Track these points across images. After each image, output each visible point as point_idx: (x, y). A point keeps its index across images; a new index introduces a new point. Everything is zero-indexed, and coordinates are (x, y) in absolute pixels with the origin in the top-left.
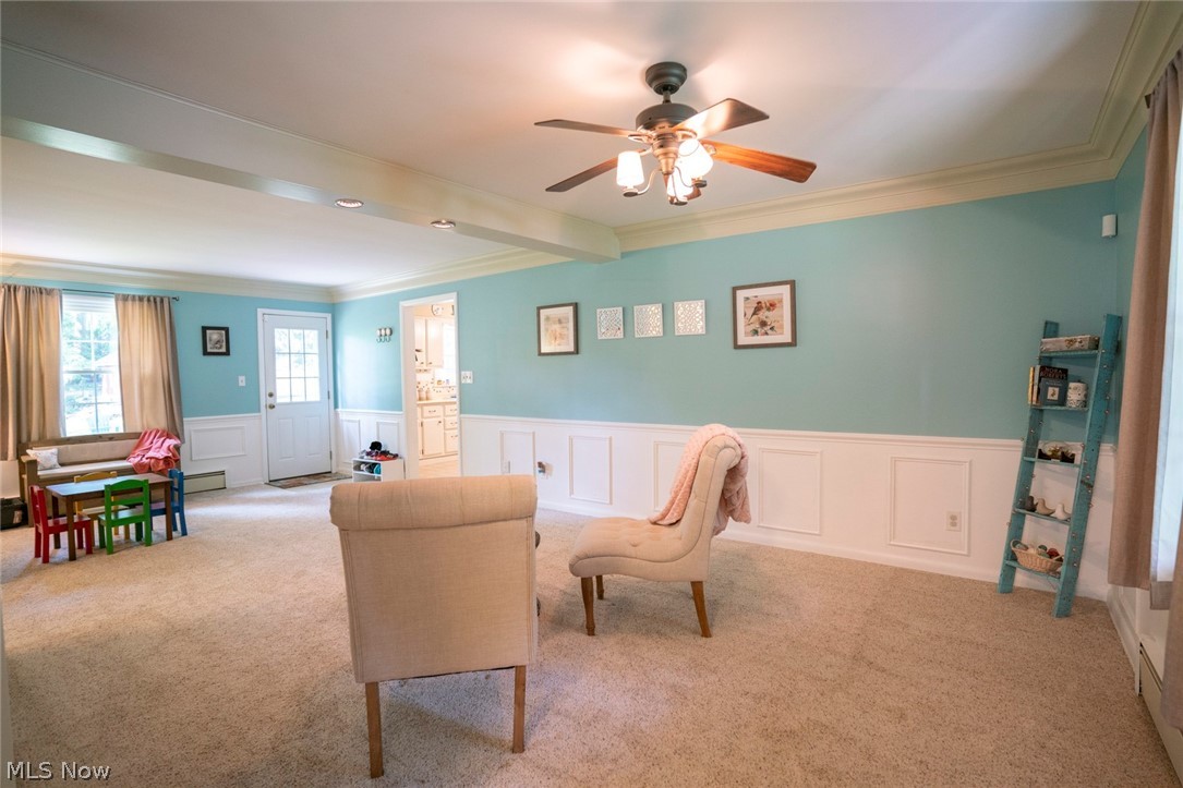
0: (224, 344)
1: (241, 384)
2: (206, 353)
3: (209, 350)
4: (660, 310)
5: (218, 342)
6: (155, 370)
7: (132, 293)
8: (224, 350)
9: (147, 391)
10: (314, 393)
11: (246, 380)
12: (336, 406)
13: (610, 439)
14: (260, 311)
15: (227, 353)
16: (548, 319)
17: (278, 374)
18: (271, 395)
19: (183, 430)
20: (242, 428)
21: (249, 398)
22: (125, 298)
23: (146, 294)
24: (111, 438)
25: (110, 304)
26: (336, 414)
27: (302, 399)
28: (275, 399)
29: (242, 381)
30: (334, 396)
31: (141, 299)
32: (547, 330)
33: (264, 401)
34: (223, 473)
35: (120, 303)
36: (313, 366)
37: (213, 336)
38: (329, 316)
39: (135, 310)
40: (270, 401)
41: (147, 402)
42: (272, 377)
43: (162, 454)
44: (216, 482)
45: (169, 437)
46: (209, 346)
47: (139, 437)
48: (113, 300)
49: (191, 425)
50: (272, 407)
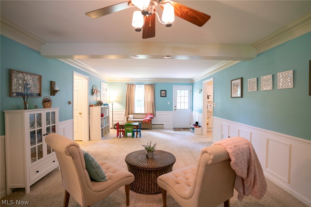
0: (165, 94)
1: (168, 104)
2: (161, 96)
3: (162, 96)
4: (271, 77)
5: (164, 94)
6: (151, 100)
7: (147, 84)
8: (165, 96)
9: (149, 104)
10: (186, 107)
11: (170, 103)
12: (192, 111)
13: (251, 133)
14: (174, 86)
15: (166, 96)
16: (234, 84)
17: (178, 101)
18: (175, 107)
19: (155, 114)
20: (168, 114)
21: (170, 107)
22: (146, 85)
23: (150, 84)
24: (142, 114)
25: (143, 86)
26: (192, 113)
27: (183, 108)
28: (176, 108)
29: (169, 103)
30: (192, 108)
31: (149, 85)
32: (233, 88)
33: (174, 108)
34: (163, 124)
35: (145, 86)
36: (187, 100)
37: (163, 92)
38: (191, 86)
39: (147, 87)
40: (175, 108)
41: (149, 107)
42: (176, 103)
43: (148, 118)
44: (161, 126)
45: (152, 115)
46: (162, 95)
47: (146, 114)
48: (144, 85)
49: (158, 113)
50: (175, 110)
